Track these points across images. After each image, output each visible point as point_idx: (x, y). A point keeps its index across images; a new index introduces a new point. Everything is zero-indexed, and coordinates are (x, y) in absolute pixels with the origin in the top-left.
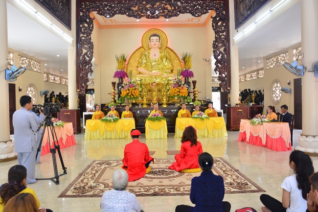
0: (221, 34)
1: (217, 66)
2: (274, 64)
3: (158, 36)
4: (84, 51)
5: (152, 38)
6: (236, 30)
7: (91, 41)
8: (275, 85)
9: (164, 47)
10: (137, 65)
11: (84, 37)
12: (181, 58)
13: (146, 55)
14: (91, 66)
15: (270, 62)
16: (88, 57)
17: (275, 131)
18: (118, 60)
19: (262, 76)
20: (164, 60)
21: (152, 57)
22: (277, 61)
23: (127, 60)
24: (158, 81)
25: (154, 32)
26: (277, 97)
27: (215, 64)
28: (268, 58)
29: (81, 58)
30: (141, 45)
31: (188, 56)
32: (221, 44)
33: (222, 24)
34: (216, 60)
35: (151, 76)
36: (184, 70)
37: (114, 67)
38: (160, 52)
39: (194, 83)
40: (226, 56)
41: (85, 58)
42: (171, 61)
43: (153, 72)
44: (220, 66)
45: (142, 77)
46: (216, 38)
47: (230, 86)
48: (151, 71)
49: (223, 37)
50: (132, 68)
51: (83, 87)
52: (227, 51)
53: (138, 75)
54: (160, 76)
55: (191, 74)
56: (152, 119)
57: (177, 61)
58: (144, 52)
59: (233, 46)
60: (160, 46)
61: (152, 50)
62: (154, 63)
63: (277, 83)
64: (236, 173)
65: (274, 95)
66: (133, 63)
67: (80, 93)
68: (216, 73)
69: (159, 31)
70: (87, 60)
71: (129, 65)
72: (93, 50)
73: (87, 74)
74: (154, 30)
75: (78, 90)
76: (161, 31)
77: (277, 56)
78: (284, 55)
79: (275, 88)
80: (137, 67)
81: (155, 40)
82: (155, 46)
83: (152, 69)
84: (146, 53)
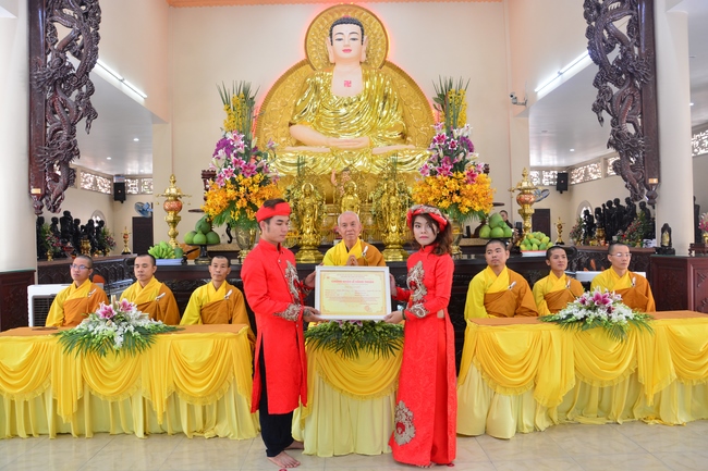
1: (604, 92)
3: (359, 24)
4: (63, 32)
5: (338, 29)
9: (378, 62)
13: (316, 87)
14: (91, 91)
16: (78, 55)
18: (226, 102)
20: (379, 101)
21: (338, 90)
24: (358, 166)
25: (343, 15)
27: (596, 84)
29: (47, 61)
30: (303, 57)
31: (453, 89)
32: (618, 4)
34: (597, 69)
35: (334, 152)
40: (636, 49)
41: (62, 61)
42: (399, 103)
43: (343, 137)
44: (615, 90)
45: (305, 153)
48: (336, 136)
51: (56, 178)
52: (644, 29)
53: (290, 148)
54: (364, 150)
58: (313, 76)
59: (669, 8)
60: (363, 58)
61: (337, 68)
62: (343, 111)
66: (279, 112)
67: (44, 201)
68: (601, 120)
69: (359, 11)
70: (71, 67)
71: (263, 121)
72: (97, 28)
73: (73, 125)
74: (343, 10)
75: (34, 191)
76: (365, 14)
80: (291, 124)
81: (347, 34)
82: (347, 55)
83: (337, 127)
84: (318, 79)
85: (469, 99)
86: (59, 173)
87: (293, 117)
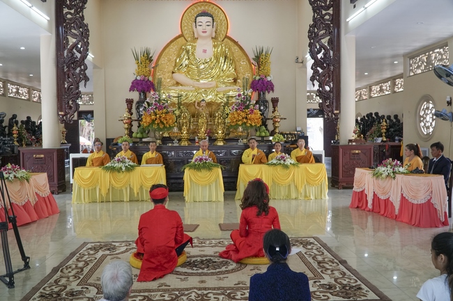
0: (324, 12)
1: (316, 72)
2: (423, 67)
3: (211, 16)
4: (72, 41)
5: (199, 19)
6: (353, 5)
7: (85, 22)
8: (425, 105)
9: (222, 37)
10: (171, 69)
11: (70, 13)
12: (252, 56)
13: (188, 52)
14: (86, 68)
15: (415, 63)
16: (79, 51)
17: (418, 190)
18: (137, 59)
19: (401, 90)
20: (222, 60)
21: (199, 54)
22: (429, 62)
23: (155, 59)
24: (209, 98)
25: (203, 8)
26: (428, 128)
27: (312, 68)
28: (412, 56)
29: (65, 54)
30: (180, 33)
31: (264, 53)
32: (324, 31)
34: (313, 61)
35: (197, 89)
36: (258, 78)
37: (131, 72)
38: (215, 46)
39: (275, 101)
41: (73, 54)
42: (233, 62)
43: (201, 81)
44: (321, 71)
45: (181, 91)
46: (314, 19)
47: (338, 108)
48: (198, 80)
49: (327, 17)
50: (163, 75)
51: (71, 108)
53: (173, 88)
54: (213, 89)
55: (269, 86)
56: (197, 168)
57: (244, 63)
58: (185, 45)
59: (345, 34)
60: (214, 35)
61: (199, 41)
62: (202, 67)
63: (428, 102)
64: (341, 267)
65: (422, 124)
66: (166, 65)
68: (314, 85)
69: (212, 5)
70: (77, 57)
71: (157, 69)
72: (88, 39)
73: (78, 83)
74: (202, 5)
75: (60, 113)
76: (215, 7)
77: (429, 52)
78: (442, 50)
79: (425, 112)
80: (173, 73)
81: (204, 23)
82: (204, 35)
83: (199, 76)
84: (188, 47)
85: (272, 59)
86: (72, 105)
87: (174, 69)
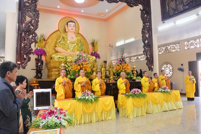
0: (146, 24)
2: (163, 52)
3: (75, 23)
5: (69, 23)
6: (162, 22)
7: (37, 9)
8: (165, 66)
11: (29, 3)
13: (63, 38)
14: (36, 36)
16: (32, 25)
18: (38, 39)
21: (70, 39)
22: (166, 50)
27: (143, 47)
29: (23, 26)
31: (95, 42)
32: (147, 32)
33: (147, 16)
34: (144, 44)
35: (71, 55)
36: (94, 52)
38: (76, 36)
44: (146, 49)
49: (147, 26)
51: (25, 59)
59: (155, 34)
61: (69, 33)
63: (167, 64)
66: (50, 43)
67: (21, 65)
68: (145, 54)
70: (31, 29)
71: (46, 45)
73: (30, 45)
74: (68, 18)
77: (166, 46)
78: (174, 45)
79: (165, 68)
80: (56, 47)
81: (72, 25)
82: (72, 30)
84: (64, 35)
86: (26, 58)
87: (56, 45)
